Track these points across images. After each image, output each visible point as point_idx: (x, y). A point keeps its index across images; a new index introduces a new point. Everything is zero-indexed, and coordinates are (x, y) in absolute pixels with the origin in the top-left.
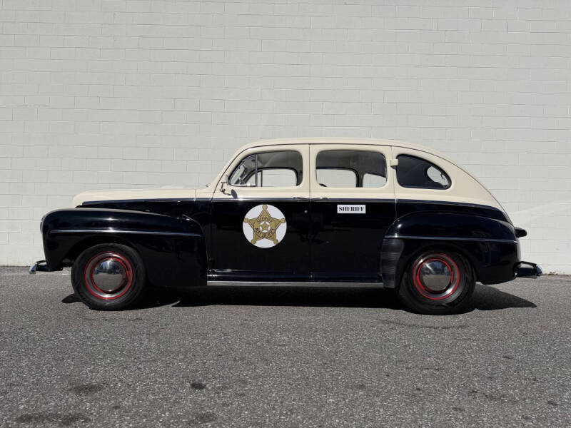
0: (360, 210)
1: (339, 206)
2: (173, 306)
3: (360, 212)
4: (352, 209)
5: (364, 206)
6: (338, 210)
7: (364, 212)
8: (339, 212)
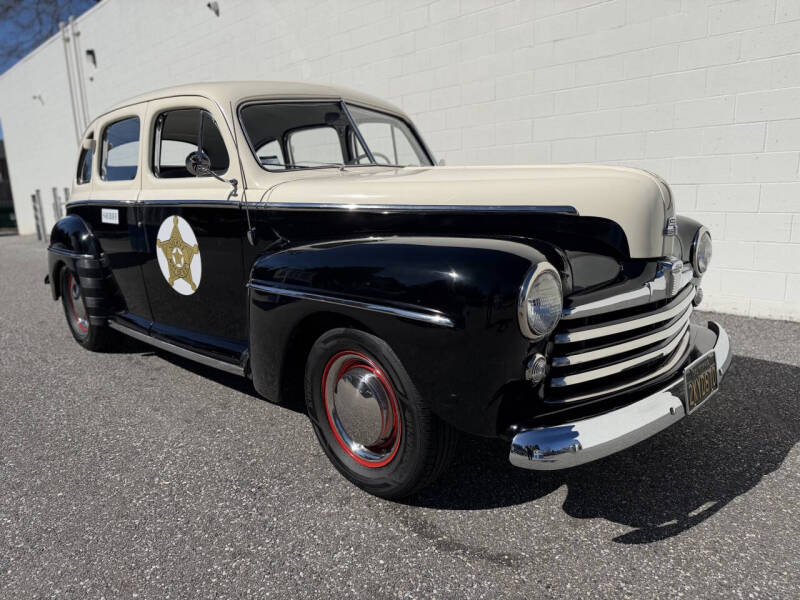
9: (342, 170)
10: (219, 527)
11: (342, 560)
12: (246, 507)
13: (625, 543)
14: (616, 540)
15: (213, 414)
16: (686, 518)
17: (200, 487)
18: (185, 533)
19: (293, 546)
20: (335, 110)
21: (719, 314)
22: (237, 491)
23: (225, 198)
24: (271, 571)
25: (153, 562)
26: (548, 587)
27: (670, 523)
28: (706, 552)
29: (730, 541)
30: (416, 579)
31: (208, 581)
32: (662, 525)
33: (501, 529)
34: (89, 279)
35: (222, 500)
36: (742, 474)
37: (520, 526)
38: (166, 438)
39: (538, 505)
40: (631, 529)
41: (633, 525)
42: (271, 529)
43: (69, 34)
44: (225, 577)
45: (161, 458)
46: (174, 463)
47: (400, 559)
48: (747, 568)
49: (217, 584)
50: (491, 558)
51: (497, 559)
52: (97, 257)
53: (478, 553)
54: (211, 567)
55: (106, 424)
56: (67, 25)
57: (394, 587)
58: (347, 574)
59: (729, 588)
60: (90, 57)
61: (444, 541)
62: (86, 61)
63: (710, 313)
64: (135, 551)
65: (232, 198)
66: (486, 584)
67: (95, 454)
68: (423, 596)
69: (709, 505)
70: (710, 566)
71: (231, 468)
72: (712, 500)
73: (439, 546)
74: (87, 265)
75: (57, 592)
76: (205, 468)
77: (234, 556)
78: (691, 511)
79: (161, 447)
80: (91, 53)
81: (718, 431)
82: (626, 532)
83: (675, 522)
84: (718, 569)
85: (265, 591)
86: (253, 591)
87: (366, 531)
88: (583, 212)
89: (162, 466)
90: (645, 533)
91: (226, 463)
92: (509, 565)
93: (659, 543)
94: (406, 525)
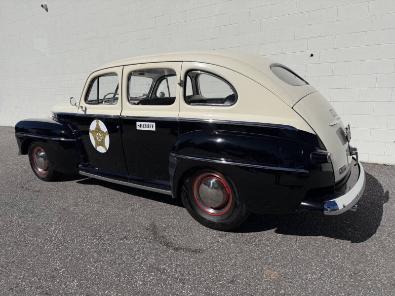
0: (151, 127)
1: (138, 123)
2: (77, 182)
3: (151, 129)
4: (146, 126)
5: (154, 124)
6: (137, 126)
7: (154, 129)
8: (138, 128)
10: (86, 253)
11: (138, 258)
12: (96, 244)
15: (71, 209)
17: (74, 239)
18: (72, 257)
22: (91, 239)
24: (111, 265)
25: (62, 268)
26: (213, 258)
30: (167, 261)
31: (87, 272)
35: (84, 243)
37: (203, 239)
38: (52, 221)
42: (108, 251)
44: (93, 270)
45: (53, 229)
46: (59, 231)
47: (160, 255)
48: (277, 245)
50: (193, 251)
51: (196, 251)
53: (188, 250)
54: (86, 267)
55: (21, 218)
58: (141, 263)
59: (271, 251)
61: (176, 248)
64: (53, 265)
66: (192, 260)
67: (21, 231)
70: (266, 245)
71: (85, 230)
73: (174, 249)
75: (24, 283)
76: (74, 231)
77: (95, 262)
79: (51, 225)
84: (268, 246)
85: (110, 272)
86: (105, 273)
87: (146, 248)
89: (54, 232)
92: (199, 252)
94: (161, 244)
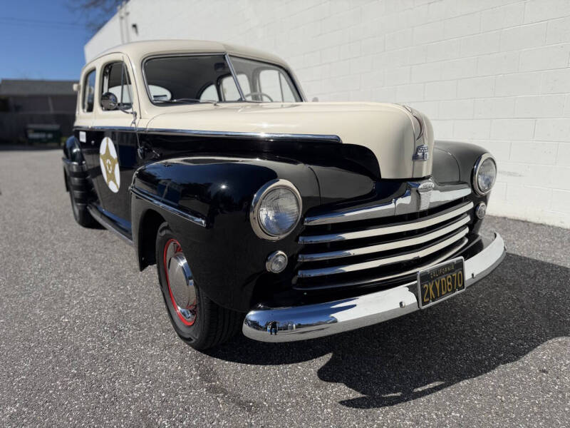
9: (215, 105)
10: (78, 355)
11: (139, 390)
12: (103, 343)
13: (347, 406)
14: (342, 403)
16: (410, 392)
17: (85, 325)
18: (55, 357)
19: (114, 375)
20: (221, 61)
21: (549, 226)
22: (105, 331)
23: (129, 125)
24: (89, 390)
25: (24, 374)
27: (395, 395)
28: (408, 423)
29: (435, 417)
30: (177, 411)
31: (47, 392)
32: (387, 396)
33: (261, 382)
34: (76, 179)
35: (92, 336)
36: (481, 362)
37: (276, 382)
38: (87, 290)
39: (300, 367)
40: (359, 395)
41: (363, 393)
42: (108, 361)
43: (123, 14)
44: (58, 391)
45: (75, 303)
46: (80, 307)
49: (51, 394)
50: (239, 403)
51: (243, 404)
52: (81, 164)
53: (233, 398)
54: (55, 382)
55: (58, 277)
56: (121, 8)
57: (159, 415)
58: (135, 400)
60: (134, 29)
61: (215, 386)
62: (132, 30)
63: (541, 224)
65: (133, 125)
66: (223, 422)
68: (174, 425)
69: (437, 384)
71: (112, 314)
72: (441, 380)
73: (209, 389)
74: (75, 170)
76: (96, 313)
78: (417, 387)
79: (80, 295)
80: (134, 26)
81: (485, 323)
82: (355, 397)
83: (399, 394)
87: (167, 371)
88: (345, 140)
89: (72, 308)
90: (370, 400)
91: (111, 311)
92: (249, 410)
93: (375, 410)
94: (197, 370)
